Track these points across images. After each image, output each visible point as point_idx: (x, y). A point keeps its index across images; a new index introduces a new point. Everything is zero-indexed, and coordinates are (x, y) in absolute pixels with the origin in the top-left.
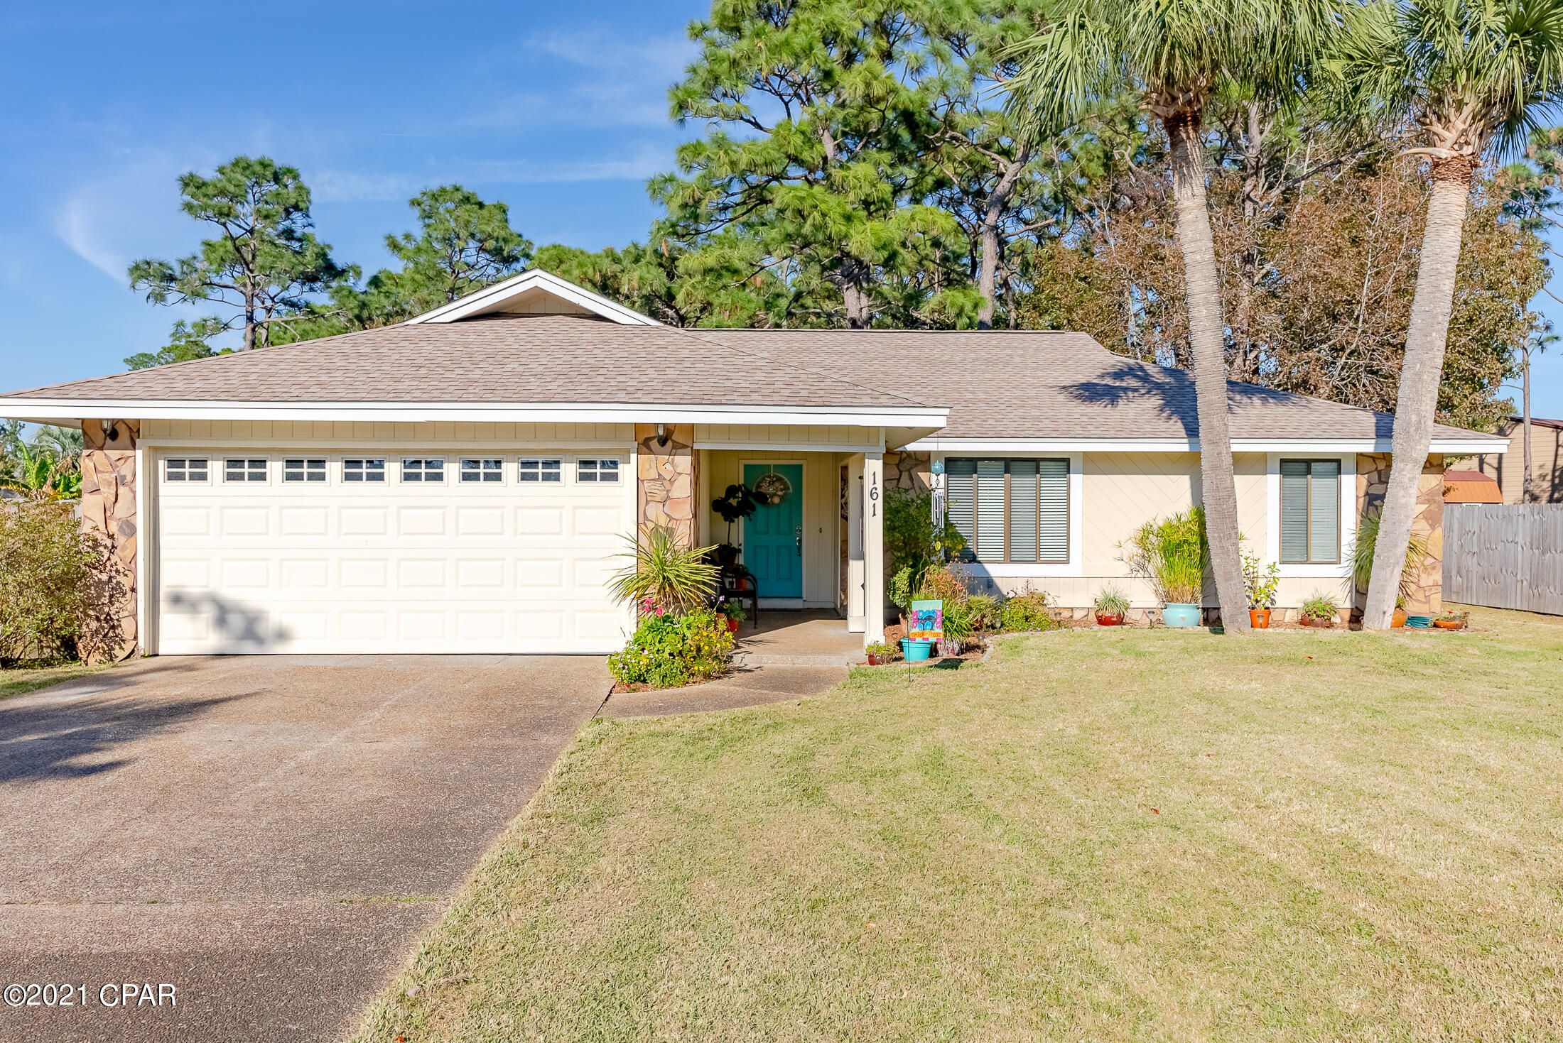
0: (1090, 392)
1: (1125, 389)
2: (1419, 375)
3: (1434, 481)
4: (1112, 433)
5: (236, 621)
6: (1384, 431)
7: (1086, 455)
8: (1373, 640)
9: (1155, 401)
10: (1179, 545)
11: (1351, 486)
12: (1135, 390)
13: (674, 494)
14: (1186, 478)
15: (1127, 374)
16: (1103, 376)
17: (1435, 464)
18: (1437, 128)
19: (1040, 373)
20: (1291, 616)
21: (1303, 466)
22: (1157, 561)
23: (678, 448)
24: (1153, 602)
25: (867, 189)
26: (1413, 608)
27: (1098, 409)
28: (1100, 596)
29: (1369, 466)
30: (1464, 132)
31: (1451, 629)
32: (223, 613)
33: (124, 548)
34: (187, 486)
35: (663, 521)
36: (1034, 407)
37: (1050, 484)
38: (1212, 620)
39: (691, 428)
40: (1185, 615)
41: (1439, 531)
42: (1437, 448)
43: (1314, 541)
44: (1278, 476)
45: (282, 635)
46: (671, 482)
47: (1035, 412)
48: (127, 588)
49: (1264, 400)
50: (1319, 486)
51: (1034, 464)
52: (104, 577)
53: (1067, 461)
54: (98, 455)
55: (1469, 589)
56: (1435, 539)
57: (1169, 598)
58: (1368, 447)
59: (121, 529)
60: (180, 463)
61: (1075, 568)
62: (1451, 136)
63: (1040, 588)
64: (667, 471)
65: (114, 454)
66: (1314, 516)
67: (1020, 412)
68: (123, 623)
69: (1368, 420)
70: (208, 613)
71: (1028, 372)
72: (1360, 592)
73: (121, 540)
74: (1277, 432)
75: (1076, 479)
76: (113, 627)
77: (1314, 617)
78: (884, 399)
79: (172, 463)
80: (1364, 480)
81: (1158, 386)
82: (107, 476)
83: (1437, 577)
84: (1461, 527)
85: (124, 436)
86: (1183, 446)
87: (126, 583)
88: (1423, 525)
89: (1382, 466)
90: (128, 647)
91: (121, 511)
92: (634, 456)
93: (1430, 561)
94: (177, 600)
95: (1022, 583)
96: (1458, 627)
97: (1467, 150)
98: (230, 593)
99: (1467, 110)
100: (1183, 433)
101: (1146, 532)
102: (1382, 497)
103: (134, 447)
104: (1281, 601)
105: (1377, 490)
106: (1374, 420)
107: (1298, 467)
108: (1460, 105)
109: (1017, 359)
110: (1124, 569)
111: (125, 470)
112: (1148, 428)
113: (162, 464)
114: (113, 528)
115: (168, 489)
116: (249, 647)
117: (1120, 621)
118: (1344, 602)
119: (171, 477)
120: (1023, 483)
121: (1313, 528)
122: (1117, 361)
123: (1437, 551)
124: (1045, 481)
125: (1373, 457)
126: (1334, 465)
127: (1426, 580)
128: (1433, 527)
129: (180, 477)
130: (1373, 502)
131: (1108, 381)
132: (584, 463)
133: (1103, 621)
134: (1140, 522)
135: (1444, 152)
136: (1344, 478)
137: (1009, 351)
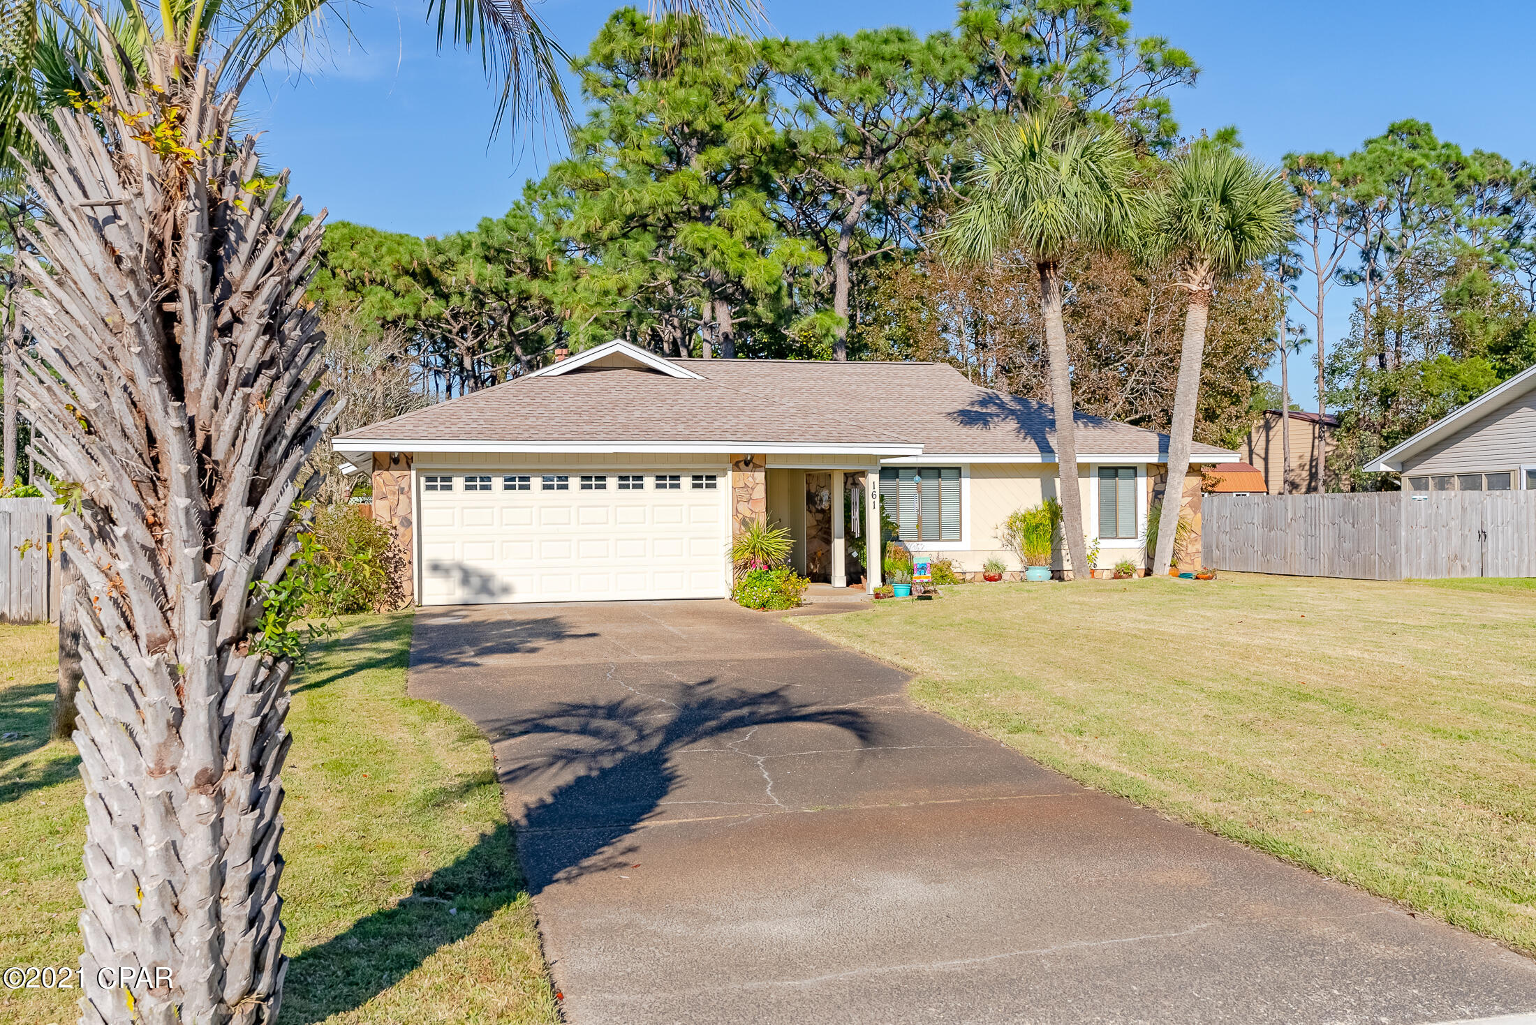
0: (968, 418)
1: (990, 415)
2: (1182, 420)
3: (1196, 481)
4: (991, 450)
5: (475, 581)
6: (1164, 447)
7: (972, 465)
8: (1158, 580)
9: (1012, 425)
10: (1037, 527)
11: (1144, 484)
12: (998, 416)
13: (754, 496)
14: (1038, 481)
15: (989, 402)
16: (972, 404)
17: (1194, 470)
18: (1190, 272)
19: (927, 402)
20: (1106, 575)
21: (1113, 471)
22: (1019, 539)
23: (757, 467)
24: (1019, 567)
25: (752, 227)
26: (1183, 568)
27: (976, 431)
28: (987, 563)
29: (1155, 471)
30: (1205, 278)
31: (1205, 579)
32: (466, 576)
33: (404, 535)
34: (439, 495)
35: (748, 514)
36: (932, 430)
37: (947, 485)
38: (1057, 575)
39: (764, 456)
40: (1040, 573)
41: (1199, 515)
42: (1195, 459)
43: (1120, 523)
44: (1096, 479)
45: (506, 590)
46: (753, 489)
47: (935, 434)
48: (406, 562)
49: (1086, 425)
50: (1123, 484)
51: (936, 472)
52: (391, 555)
53: (959, 469)
54: (386, 474)
55: (1224, 559)
56: (1195, 521)
57: (1030, 563)
58: (1154, 459)
59: (402, 524)
60: (434, 479)
61: (965, 544)
62: (1198, 278)
63: (947, 557)
64: (750, 482)
65: (396, 474)
66: (1120, 507)
67: (924, 433)
68: (404, 584)
69: (1153, 439)
70: (457, 575)
71: (918, 400)
72: (1150, 557)
73: (401, 530)
74: (1097, 449)
75: (966, 482)
76: (397, 588)
77: (1122, 573)
78: (883, 438)
79: (429, 479)
80: (1152, 480)
81: (1012, 412)
82: (392, 488)
83: (1199, 546)
84: (1219, 513)
85: (403, 461)
86: (1037, 459)
87: (406, 558)
88: (1189, 511)
89: (1163, 472)
90: (407, 600)
91: (401, 511)
92: (730, 473)
93: (1193, 535)
94: (436, 568)
95: (935, 555)
96: (1210, 578)
97: (1207, 287)
98: (470, 563)
99: (1206, 263)
100: (1037, 450)
101: (1015, 518)
102: (1163, 493)
103: (410, 468)
104: (1101, 564)
105: (1159, 488)
106: (1157, 439)
107: (1109, 472)
108: (1202, 261)
109: (907, 389)
110: (997, 544)
111: (404, 484)
112: (1013, 446)
113: (423, 480)
114: (396, 522)
115: (425, 495)
116: (484, 599)
117: (998, 578)
118: (1141, 565)
119: (428, 488)
120: (930, 484)
121: (1120, 515)
122: (980, 390)
123: (1198, 529)
124: (944, 483)
125: (1157, 466)
126: (1132, 471)
127: (1191, 549)
128: (1195, 513)
129: (434, 488)
130: (1158, 495)
131: (977, 408)
132: (695, 478)
133: (989, 579)
134: (1010, 512)
135: (1194, 288)
136: (1139, 479)
137: (897, 381)
